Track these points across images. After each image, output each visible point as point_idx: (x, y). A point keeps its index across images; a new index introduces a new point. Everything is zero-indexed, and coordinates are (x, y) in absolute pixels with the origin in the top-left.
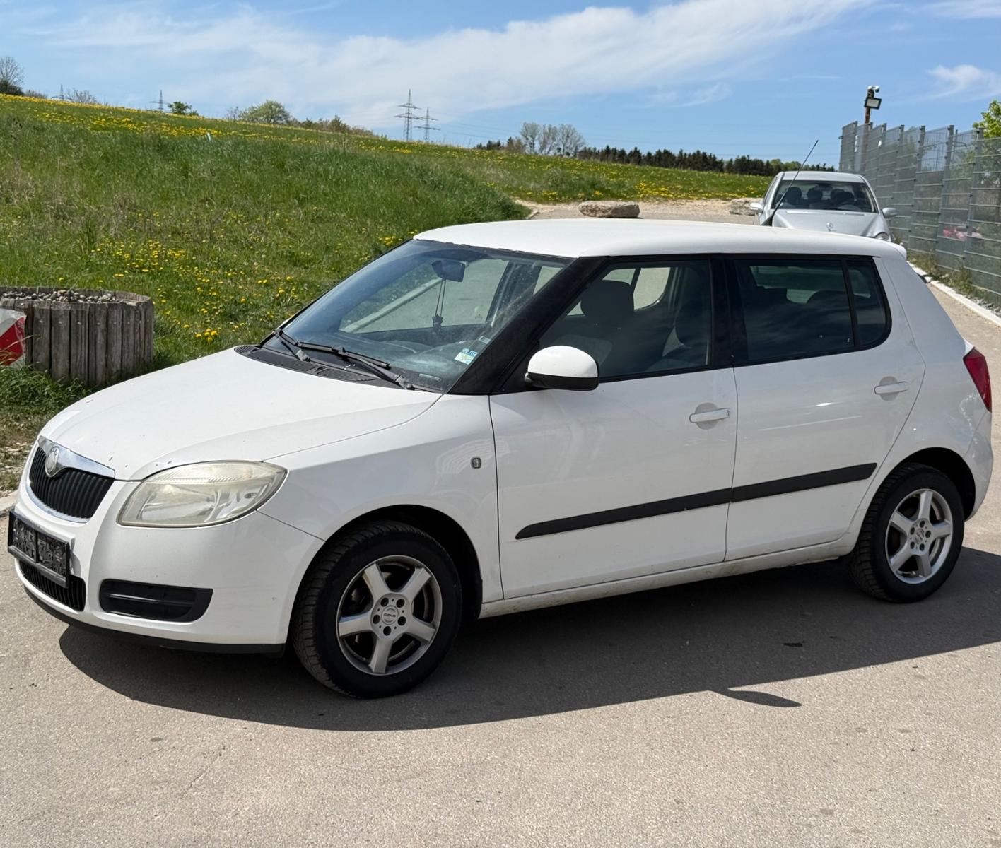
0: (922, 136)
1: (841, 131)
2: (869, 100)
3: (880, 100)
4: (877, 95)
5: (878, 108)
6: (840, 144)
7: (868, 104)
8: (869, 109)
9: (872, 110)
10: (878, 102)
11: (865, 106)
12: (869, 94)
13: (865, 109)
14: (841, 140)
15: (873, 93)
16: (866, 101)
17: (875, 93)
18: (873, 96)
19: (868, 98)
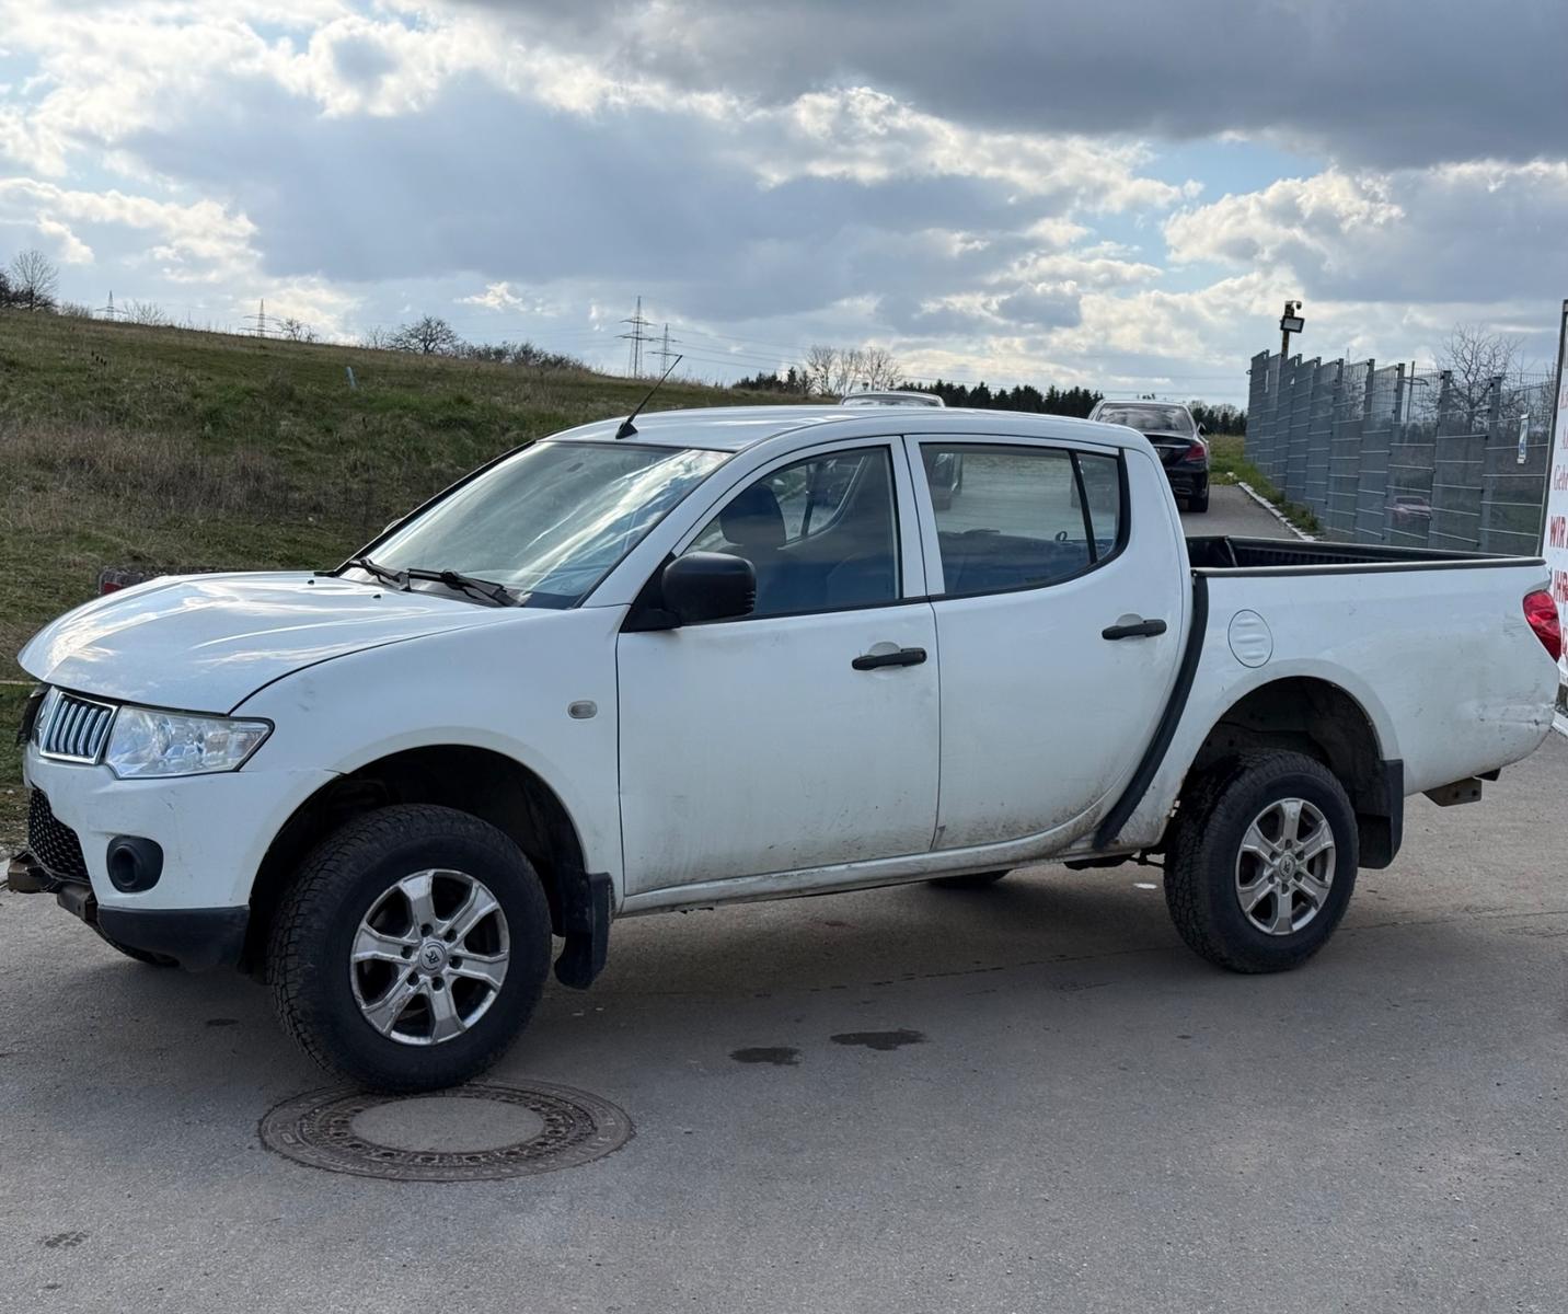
0: (1340, 372)
1: (1250, 363)
2: (1287, 320)
3: (1302, 320)
4: (1297, 313)
5: (1300, 331)
6: (1248, 381)
7: (1286, 326)
8: (1286, 332)
9: (1292, 334)
10: (1300, 322)
11: (1282, 328)
12: (1286, 312)
13: (1282, 332)
14: (1249, 376)
15: (1293, 310)
16: (1283, 322)
17: (1296, 310)
18: (1293, 314)
19: (1285, 317)
